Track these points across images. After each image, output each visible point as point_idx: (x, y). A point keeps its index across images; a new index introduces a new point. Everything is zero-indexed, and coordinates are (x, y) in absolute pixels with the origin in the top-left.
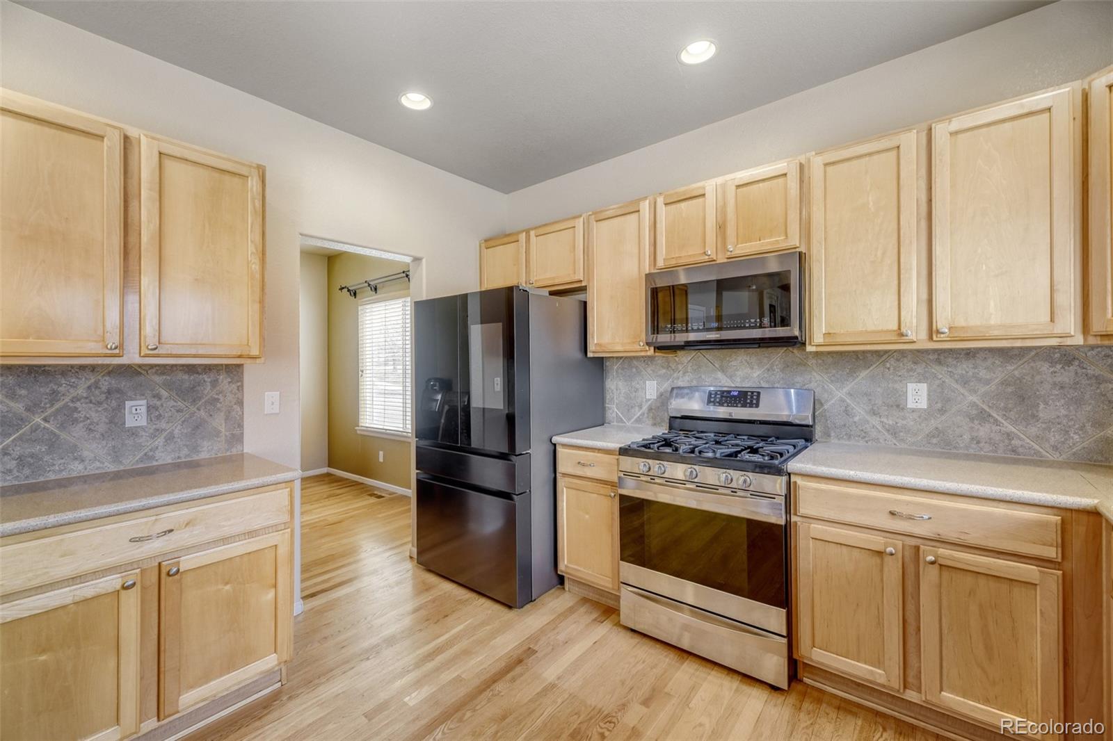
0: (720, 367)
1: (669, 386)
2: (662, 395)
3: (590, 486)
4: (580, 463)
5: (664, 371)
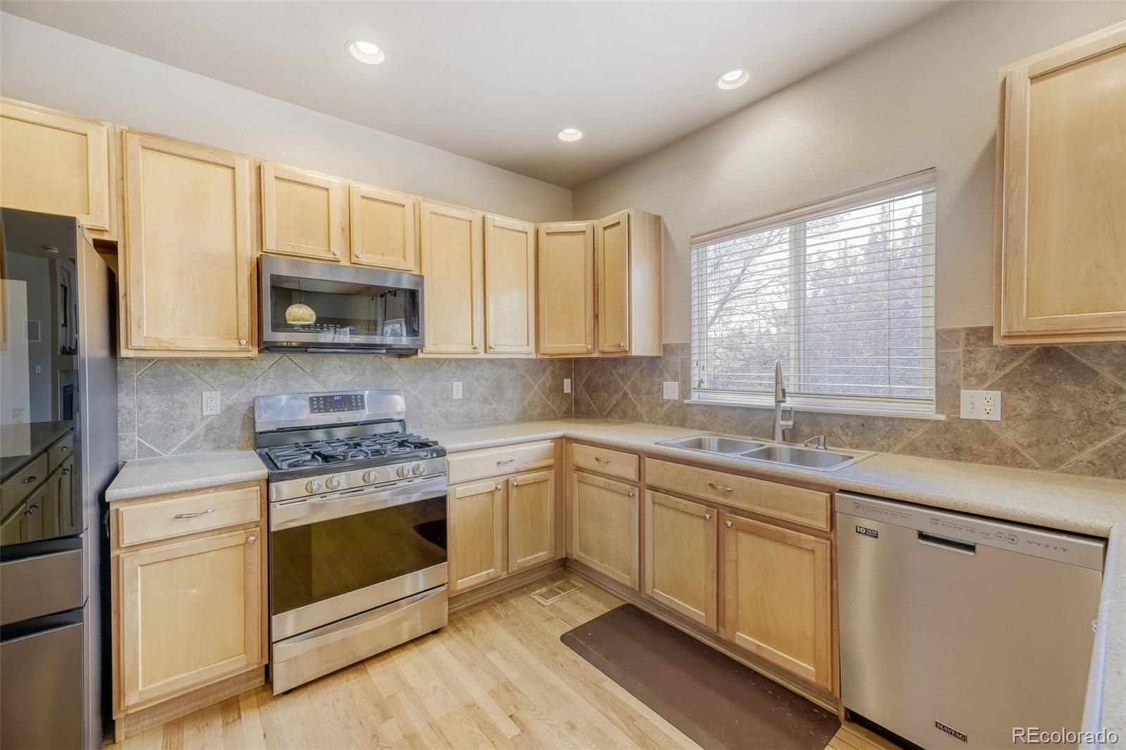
0: (312, 372)
1: (240, 398)
2: (229, 408)
3: (201, 543)
4: (179, 517)
5: (233, 378)
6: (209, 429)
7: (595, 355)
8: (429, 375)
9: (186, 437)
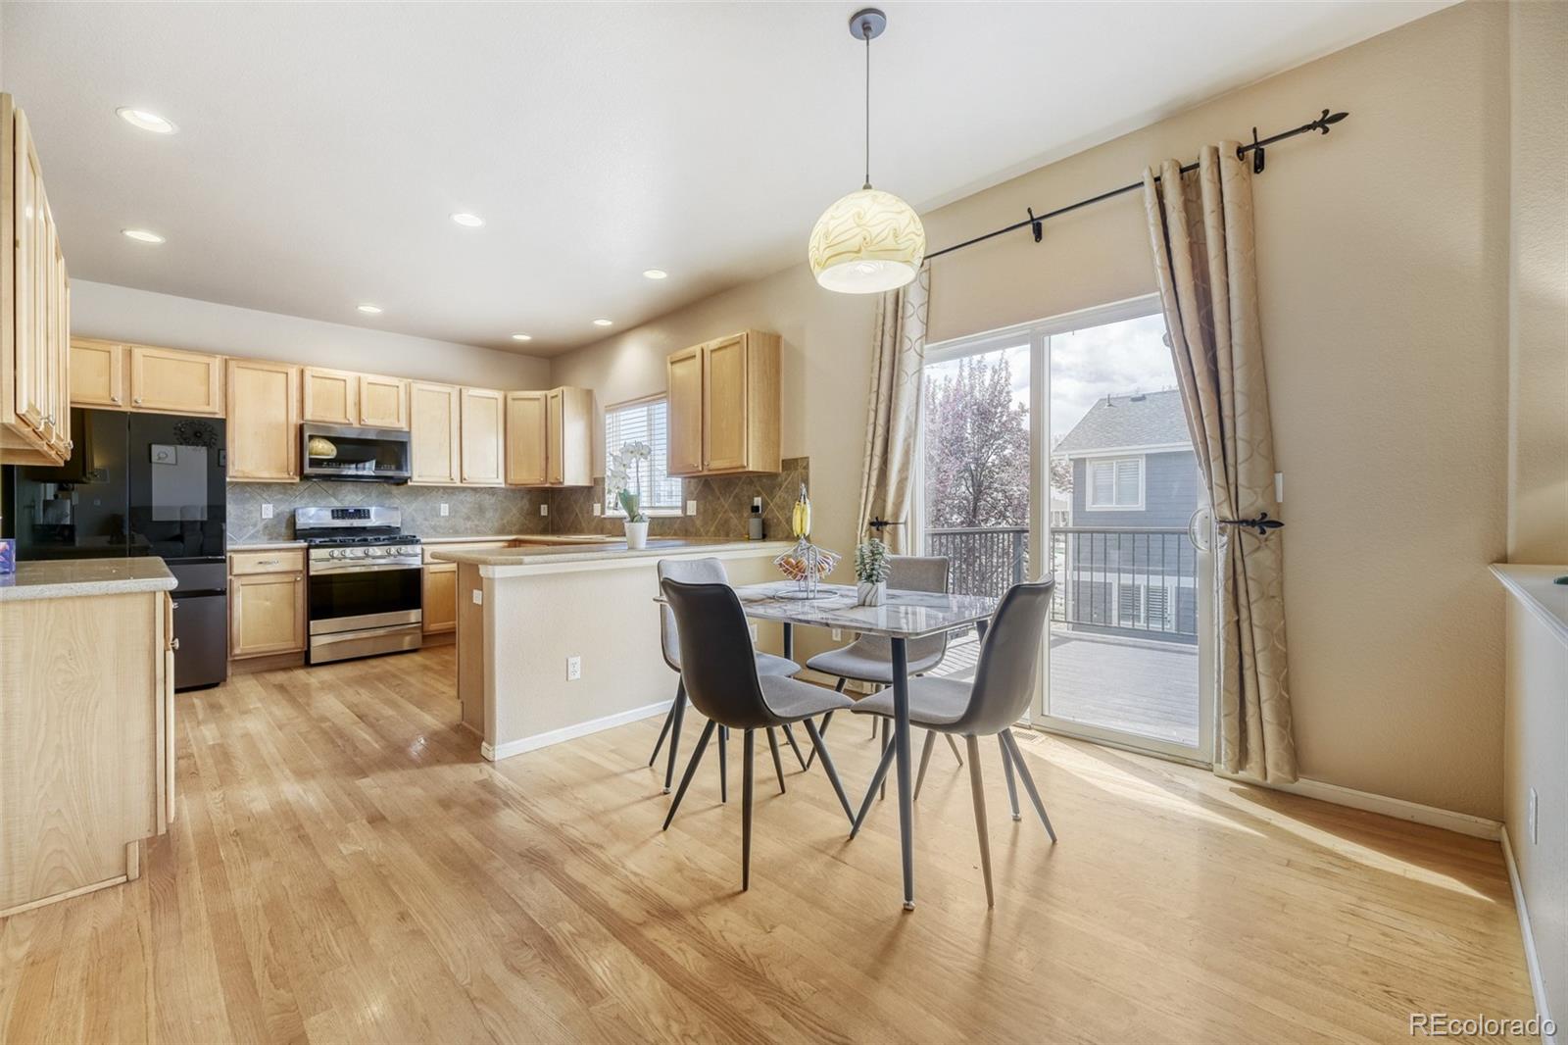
0: (333, 493)
1: (286, 508)
2: (278, 514)
3: (271, 579)
4: (261, 563)
5: (280, 496)
6: (266, 527)
7: (547, 485)
8: (421, 499)
9: (252, 531)
